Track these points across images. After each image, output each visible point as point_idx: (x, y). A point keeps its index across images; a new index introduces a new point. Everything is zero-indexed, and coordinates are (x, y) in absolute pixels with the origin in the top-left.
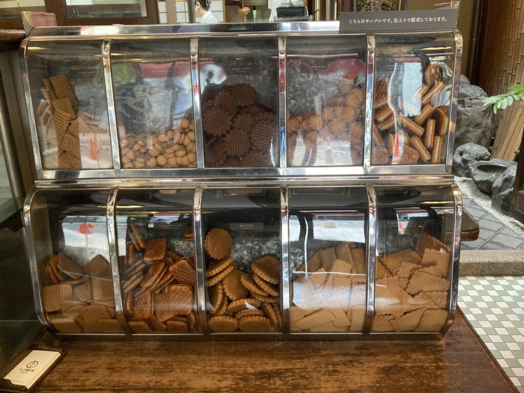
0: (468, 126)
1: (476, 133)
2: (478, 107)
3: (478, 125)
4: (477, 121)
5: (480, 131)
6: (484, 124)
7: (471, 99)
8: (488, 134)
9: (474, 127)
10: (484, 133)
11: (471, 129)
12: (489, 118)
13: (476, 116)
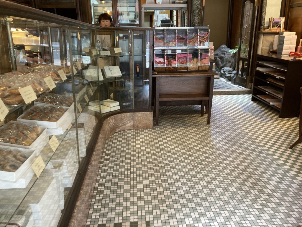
0: (226, 62)
1: (229, 64)
2: (229, 55)
3: (230, 62)
4: (229, 60)
5: (230, 64)
6: (232, 61)
7: (227, 53)
8: (233, 65)
9: (228, 62)
10: (232, 64)
11: (227, 63)
12: (233, 59)
13: (229, 58)
